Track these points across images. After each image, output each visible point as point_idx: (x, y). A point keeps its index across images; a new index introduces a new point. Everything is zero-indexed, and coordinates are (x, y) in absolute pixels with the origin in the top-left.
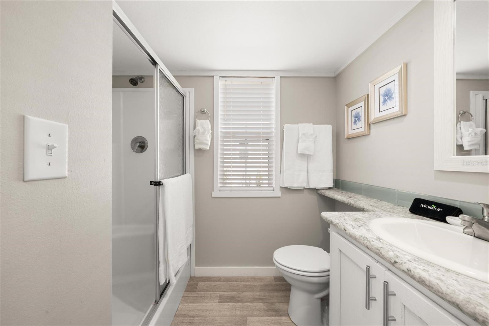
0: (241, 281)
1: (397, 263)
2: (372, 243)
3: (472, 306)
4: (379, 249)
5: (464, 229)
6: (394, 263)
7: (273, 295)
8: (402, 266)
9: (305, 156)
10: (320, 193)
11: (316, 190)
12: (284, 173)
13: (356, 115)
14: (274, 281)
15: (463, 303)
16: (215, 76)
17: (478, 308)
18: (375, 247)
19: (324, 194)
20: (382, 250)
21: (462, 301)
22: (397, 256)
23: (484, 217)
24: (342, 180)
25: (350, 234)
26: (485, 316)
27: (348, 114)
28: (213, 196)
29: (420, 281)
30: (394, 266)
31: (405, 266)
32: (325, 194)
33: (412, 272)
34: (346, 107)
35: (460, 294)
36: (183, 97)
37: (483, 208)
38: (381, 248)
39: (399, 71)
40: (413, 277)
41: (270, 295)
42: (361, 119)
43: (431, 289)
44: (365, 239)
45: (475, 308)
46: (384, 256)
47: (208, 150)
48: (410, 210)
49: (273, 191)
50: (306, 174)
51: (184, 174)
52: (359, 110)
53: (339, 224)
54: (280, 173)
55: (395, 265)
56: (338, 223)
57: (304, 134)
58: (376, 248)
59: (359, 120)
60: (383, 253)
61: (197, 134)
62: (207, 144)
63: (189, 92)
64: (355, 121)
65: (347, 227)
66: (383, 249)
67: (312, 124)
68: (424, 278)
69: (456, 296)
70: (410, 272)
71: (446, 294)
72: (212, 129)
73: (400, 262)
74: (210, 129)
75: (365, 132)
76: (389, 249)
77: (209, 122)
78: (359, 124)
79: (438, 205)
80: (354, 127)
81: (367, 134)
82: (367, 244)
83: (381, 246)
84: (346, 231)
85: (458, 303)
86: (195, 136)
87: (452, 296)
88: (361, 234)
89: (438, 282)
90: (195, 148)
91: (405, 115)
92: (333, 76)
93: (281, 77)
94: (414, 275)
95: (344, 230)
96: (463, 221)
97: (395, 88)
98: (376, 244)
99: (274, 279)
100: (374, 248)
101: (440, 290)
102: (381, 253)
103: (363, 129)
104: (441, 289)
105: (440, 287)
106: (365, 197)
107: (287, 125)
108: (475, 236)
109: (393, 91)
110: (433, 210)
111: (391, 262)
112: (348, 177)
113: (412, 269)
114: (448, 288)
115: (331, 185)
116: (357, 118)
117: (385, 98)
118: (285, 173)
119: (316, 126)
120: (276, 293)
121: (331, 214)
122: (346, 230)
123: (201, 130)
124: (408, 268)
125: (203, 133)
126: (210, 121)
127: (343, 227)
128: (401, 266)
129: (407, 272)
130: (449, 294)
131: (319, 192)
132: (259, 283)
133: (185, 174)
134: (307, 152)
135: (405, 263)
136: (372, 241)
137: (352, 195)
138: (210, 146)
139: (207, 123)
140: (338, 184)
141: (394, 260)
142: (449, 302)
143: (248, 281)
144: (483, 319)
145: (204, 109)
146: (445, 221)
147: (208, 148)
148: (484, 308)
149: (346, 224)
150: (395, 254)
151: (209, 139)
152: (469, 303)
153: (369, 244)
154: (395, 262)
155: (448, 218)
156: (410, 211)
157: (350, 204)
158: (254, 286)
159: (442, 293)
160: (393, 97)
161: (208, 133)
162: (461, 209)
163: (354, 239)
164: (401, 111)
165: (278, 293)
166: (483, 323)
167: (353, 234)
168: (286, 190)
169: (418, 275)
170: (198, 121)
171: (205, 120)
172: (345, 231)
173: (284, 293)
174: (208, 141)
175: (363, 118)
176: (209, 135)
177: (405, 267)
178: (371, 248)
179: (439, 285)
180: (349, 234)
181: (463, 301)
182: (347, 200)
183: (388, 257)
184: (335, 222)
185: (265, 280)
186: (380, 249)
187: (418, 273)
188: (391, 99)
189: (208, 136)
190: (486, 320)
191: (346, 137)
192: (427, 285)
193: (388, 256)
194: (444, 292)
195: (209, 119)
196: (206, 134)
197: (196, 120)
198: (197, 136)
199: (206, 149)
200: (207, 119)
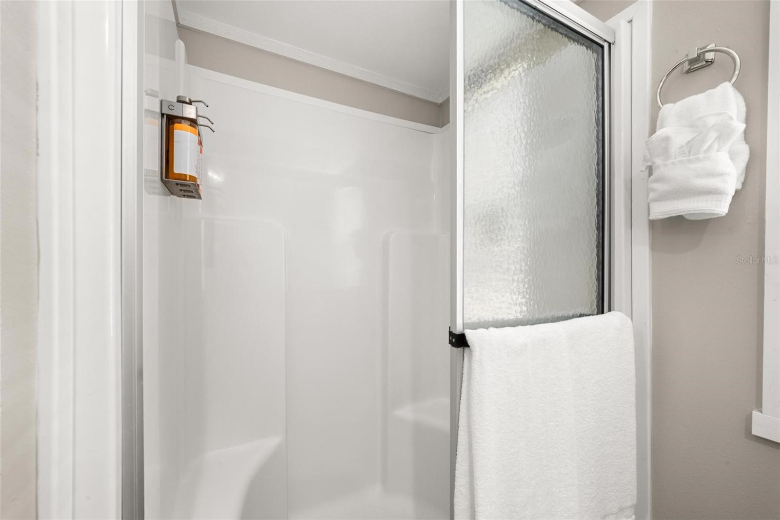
28: (756, 432)
36: (602, 48)
51: (603, 312)
62: (713, 193)
90: (652, 217)
125: (693, 147)
133: (610, 310)
139: (716, 100)
145: (703, 49)
147: (723, 210)
161: (724, 138)
171: (710, 91)
174: (721, 175)
189: (723, 155)
195: (730, 81)
196: (710, 147)
197: (660, 108)
198: (658, 166)
199: (716, 216)
200: (725, 81)
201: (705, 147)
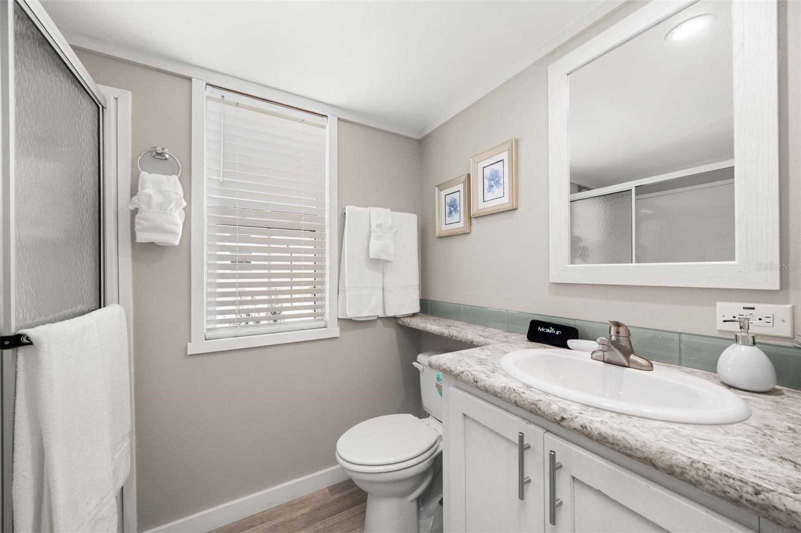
0: (262, 523)
1: (565, 420)
2: (523, 395)
3: (668, 457)
4: (535, 403)
5: (592, 354)
6: (561, 421)
7: (332, 524)
8: (574, 422)
9: (379, 263)
10: (402, 324)
11: (395, 318)
12: (346, 292)
13: (452, 203)
14: (330, 495)
15: (658, 456)
16: (193, 79)
17: (674, 457)
18: (529, 401)
19: (409, 325)
20: (540, 404)
21: (656, 454)
22: (563, 409)
23: (611, 336)
24: (430, 300)
25: (485, 387)
26: (682, 466)
27: (442, 199)
28: (189, 353)
29: (600, 438)
30: (560, 424)
31: (578, 421)
32: (411, 324)
33: (589, 429)
34: (437, 189)
35: (651, 445)
36: (99, 108)
37: (610, 327)
38: (537, 401)
39: (509, 148)
40: (589, 436)
41: (327, 526)
42: (458, 209)
43: (616, 447)
44: (511, 392)
45: (671, 458)
46: (544, 412)
47: (174, 247)
48: (528, 337)
49: (325, 327)
50: (382, 293)
51: (100, 307)
52: (456, 196)
53: (465, 373)
54: (338, 294)
55: (563, 423)
56: (462, 372)
57: (379, 226)
58: (530, 403)
59: (455, 210)
60: (542, 408)
61: (143, 207)
62: (174, 233)
63: (116, 99)
64: (451, 212)
65: (478, 376)
66: (541, 402)
67: (389, 209)
68: (605, 433)
69: (648, 449)
70: (585, 429)
71: (636, 449)
72: (188, 196)
73: (570, 417)
74: (182, 196)
75: (465, 229)
76: (551, 401)
77: (178, 180)
78: (455, 217)
79: (557, 327)
80: (449, 220)
81: (467, 232)
82: (516, 398)
83: (537, 399)
84: (478, 384)
85: (651, 457)
86: (134, 212)
87: (643, 450)
88: (503, 385)
89: (624, 435)
90: (138, 241)
91: (515, 209)
92: (418, 138)
93: (338, 119)
94: (591, 432)
95: (475, 381)
96: (601, 345)
97: (504, 170)
98: (530, 396)
99: (330, 491)
100: (527, 403)
101: (628, 446)
102: (539, 409)
103: (461, 225)
104: (629, 443)
105: (628, 442)
106: (466, 324)
107: (350, 206)
108: (604, 361)
109: (501, 174)
110: (552, 334)
111: (555, 419)
112: (441, 295)
113: (588, 425)
114: (637, 441)
115: (417, 309)
116: (453, 207)
117: (491, 183)
118: (347, 294)
119: (397, 214)
120: (336, 519)
121: (443, 357)
122: (477, 382)
123: (157, 199)
124: (581, 424)
125: (164, 207)
126: (179, 178)
127: (472, 377)
128: (572, 423)
129: (580, 431)
130: (640, 449)
131: (400, 322)
132: (303, 511)
133: (104, 306)
134: (385, 257)
135: (576, 417)
136: (523, 392)
137: (449, 322)
138: (181, 236)
139: (172, 184)
140: (427, 307)
141: (560, 416)
142: (639, 459)
143: (279, 515)
144: (681, 470)
145: (163, 149)
146: (566, 346)
147: (177, 243)
148: (679, 456)
149: (475, 371)
150: (560, 407)
151: (179, 220)
152: (664, 454)
153: (519, 398)
154: (563, 419)
155: (570, 342)
156: (528, 339)
157: (452, 337)
158: (293, 520)
159: (631, 449)
160: (501, 182)
161: (178, 205)
162: (578, 329)
163: (494, 395)
164: (511, 203)
165: (341, 516)
166: (680, 475)
167: (490, 386)
168: (348, 323)
169: (596, 431)
170: (144, 175)
171: (168, 176)
172: (475, 383)
173: (351, 512)
174: (176, 225)
175: (462, 208)
176: (177, 212)
177: (577, 424)
178: (522, 404)
179: (626, 438)
180: (483, 387)
181: (658, 453)
182: (447, 332)
183: (551, 414)
184: (457, 371)
185: (313, 500)
186: (537, 403)
187: (596, 428)
188: (498, 185)
189: (176, 214)
190: (684, 470)
191: (437, 236)
192: (609, 442)
193: (551, 412)
194: (633, 448)
195: (177, 175)
196: (172, 209)
197: (140, 173)
198: (144, 210)
199: (170, 245)
200: (174, 174)
201: (170, 208)
